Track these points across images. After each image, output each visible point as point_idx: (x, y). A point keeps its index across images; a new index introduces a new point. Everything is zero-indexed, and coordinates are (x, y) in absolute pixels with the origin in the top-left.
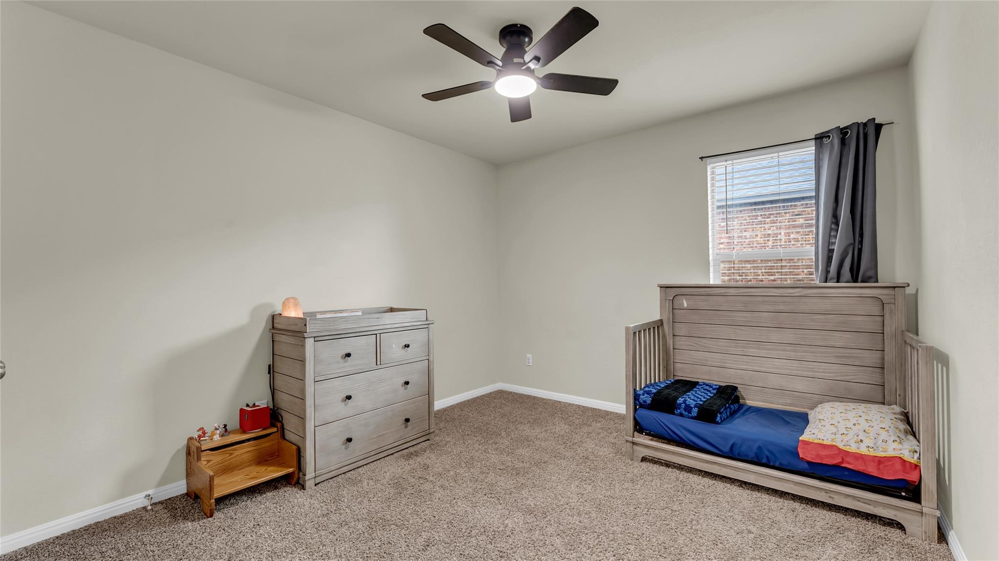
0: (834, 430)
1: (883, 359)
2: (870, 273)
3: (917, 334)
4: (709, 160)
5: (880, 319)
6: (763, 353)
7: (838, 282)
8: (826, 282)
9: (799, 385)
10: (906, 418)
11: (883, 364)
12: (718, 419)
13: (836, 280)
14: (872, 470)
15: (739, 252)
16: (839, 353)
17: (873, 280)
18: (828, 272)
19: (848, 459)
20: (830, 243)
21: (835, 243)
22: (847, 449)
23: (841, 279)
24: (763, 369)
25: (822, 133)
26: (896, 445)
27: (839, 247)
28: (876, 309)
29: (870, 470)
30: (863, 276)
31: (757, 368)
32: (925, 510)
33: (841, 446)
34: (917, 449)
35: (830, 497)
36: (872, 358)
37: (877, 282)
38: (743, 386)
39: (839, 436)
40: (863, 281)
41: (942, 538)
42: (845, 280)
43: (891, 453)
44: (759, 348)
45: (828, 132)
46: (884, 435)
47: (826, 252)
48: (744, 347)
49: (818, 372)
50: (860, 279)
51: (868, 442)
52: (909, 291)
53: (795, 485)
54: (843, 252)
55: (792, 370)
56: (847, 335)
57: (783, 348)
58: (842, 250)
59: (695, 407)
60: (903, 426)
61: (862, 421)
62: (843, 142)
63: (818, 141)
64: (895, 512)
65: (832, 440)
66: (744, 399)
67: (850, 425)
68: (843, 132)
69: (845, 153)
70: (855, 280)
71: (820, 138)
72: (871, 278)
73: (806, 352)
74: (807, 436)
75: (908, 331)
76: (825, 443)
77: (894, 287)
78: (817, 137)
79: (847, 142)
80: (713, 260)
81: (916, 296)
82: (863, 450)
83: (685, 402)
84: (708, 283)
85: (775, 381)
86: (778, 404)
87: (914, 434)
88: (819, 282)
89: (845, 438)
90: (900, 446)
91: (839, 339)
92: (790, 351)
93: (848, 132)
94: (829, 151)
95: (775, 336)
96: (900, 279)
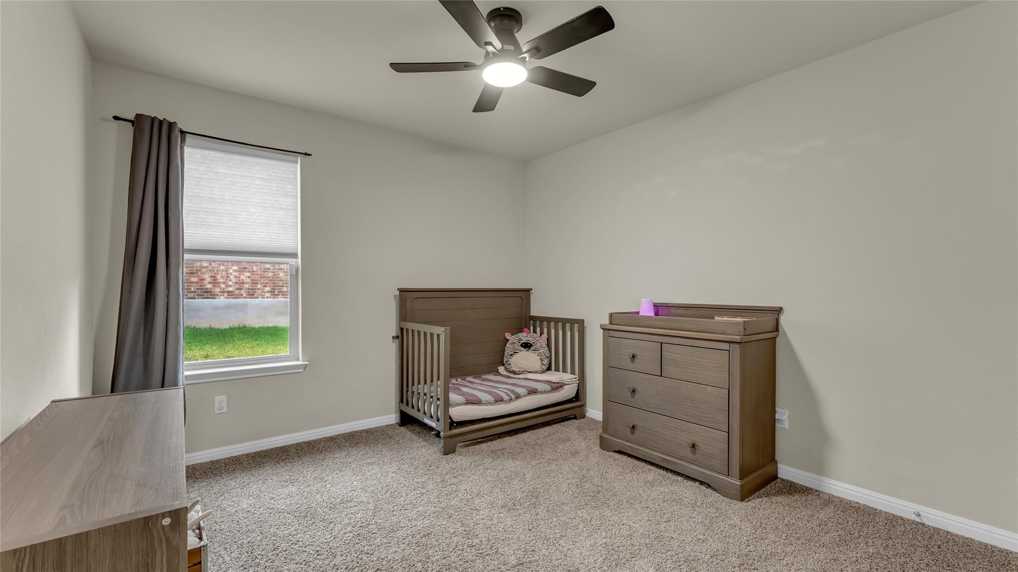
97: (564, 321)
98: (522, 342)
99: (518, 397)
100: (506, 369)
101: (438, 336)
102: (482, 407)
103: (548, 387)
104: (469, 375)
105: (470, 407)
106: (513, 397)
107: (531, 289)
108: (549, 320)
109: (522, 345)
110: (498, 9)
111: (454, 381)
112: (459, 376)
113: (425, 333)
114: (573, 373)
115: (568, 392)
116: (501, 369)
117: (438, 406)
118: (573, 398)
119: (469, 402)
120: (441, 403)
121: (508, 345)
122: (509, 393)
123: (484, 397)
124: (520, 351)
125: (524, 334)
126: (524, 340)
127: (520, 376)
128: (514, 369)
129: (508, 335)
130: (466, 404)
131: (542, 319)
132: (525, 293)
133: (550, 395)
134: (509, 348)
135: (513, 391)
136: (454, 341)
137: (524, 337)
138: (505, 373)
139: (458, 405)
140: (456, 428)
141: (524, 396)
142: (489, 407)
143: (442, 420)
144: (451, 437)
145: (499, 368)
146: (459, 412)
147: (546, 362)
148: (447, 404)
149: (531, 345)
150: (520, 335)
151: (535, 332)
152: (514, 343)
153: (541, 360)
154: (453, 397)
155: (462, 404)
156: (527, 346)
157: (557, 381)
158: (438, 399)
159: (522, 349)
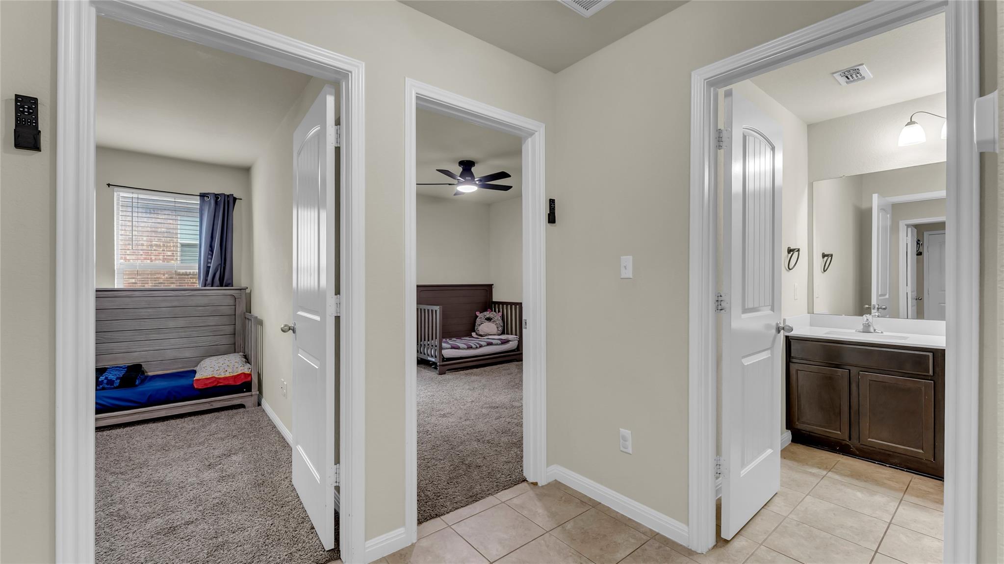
0: (212, 369)
1: (235, 329)
2: (229, 282)
3: (250, 313)
4: (116, 189)
5: (233, 307)
6: (162, 336)
7: (212, 286)
8: (205, 286)
9: (188, 354)
10: (245, 357)
11: (235, 332)
12: (137, 383)
13: (211, 285)
14: (232, 383)
15: (140, 263)
16: (212, 329)
17: (231, 285)
18: (206, 280)
19: (221, 381)
20: (208, 263)
21: (211, 263)
22: (220, 376)
23: (214, 285)
24: (162, 348)
25: (205, 193)
26: (242, 368)
27: (213, 265)
28: (232, 302)
29: (230, 383)
30: (226, 283)
31: (157, 348)
32: (253, 393)
33: (217, 376)
34: (250, 367)
35: (211, 405)
36: (229, 329)
37: (232, 286)
38: (146, 363)
39: (215, 372)
40: (226, 286)
41: (259, 404)
42: (216, 285)
43: (240, 372)
44: (159, 334)
45: (208, 194)
46: (237, 365)
47: (206, 268)
48: (146, 334)
49: (200, 343)
50: (224, 285)
51: (230, 370)
52: (248, 291)
53: (192, 406)
54: (215, 269)
55: (183, 344)
56: (217, 318)
57: (177, 331)
58: (214, 268)
59: (116, 380)
60: (244, 360)
61: (226, 361)
62: (216, 203)
63: (202, 197)
64: (241, 400)
65: (212, 375)
66: (147, 372)
67: (221, 365)
68: (217, 196)
69: (217, 210)
70: (221, 285)
71: (203, 196)
72: (229, 284)
73: (193, 331)
74: (197, 377)
75: (247, 312)
76: (208, 377)
77: (241, 289)
78: (201, 195)
79: (218, 203)
80: (117, 269)
81: (250, 294)
82: (228, 375)
83: (106, 378)
84: (113, 287)
85: (170, 354)
86: (173, 370)
87: (249, 363)
88: (202, 286)
89: (219, 372)
90: (244, 368)
91: (212, 321)
92: (182, 332)
93: (219, 198)
94: (208, 207)
95: (171, 324)
96: (243, 285)
97: (511, 304)
98: (486, 317)
99: (481, 346)
100: (477, 334)
101: (436, 311)
102: (460, 351)
103: (499, 342)
104: (454, 337)
105: (454, 350)
106: (478, 346)
107: (493, 285)
108: (503, 303)
109: (486, 319)
110: (464, 161)
111: (444, 340)
112: (448, 338)
113: (428, 310)
114: (516, 335)
115: (513, 345)
116: (474, 334)
117: (436, 350)
118: (515, 349)
119: (453, 348)
120: (438, 348)
121: (478, 319)
122: (476, 344)
123: (461, 346)
124: (485, 322)
125: (488, 313)
126: (488, 316)
127: (484, 337)
128: (481, 333)
129: (478, 314)
130: (451, 348)
131: (499, 303)
132: (489, 288)
133: (501, 346)
134: (478, 320)
135: (478, 343)
136: (445, 316)
137: (488, 314)
138: (476, 336)
139: (447, 348)
140: (445, 361)
141: (485, 346)
142: (464, 351)
143: (438, 357)
144: (443, 365)
145: (472, 333)
146: (448, 353)
147: (500, 329)
148: (441, 348)
149: (492, 319)
150: (485, 313)
151: (495, 311)
152: (481, 318)
153: (497, 327)
154: (444, 345)
155: (448, 348)
156: (489, 319)
157: (505, 338)
158: (436, 346)
159: (486, 321)
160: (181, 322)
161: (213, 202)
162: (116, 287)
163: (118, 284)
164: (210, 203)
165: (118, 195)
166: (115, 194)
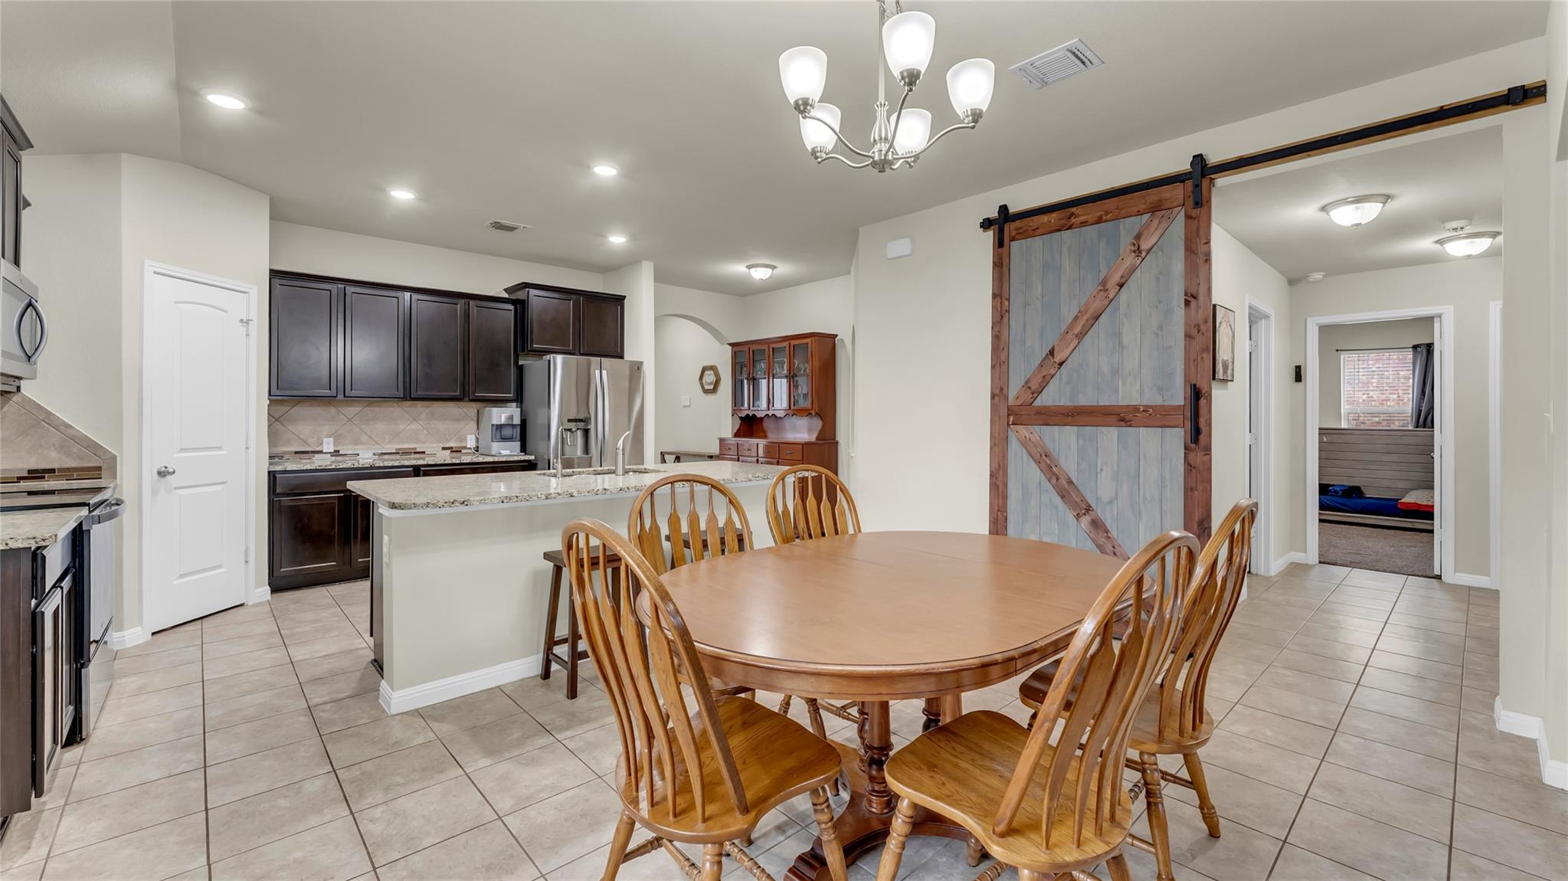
4: (1343, 352)
6: (1377, 467)
7: (1424, 427)
8: (1417, 427)
9: (1401, 485)
13: (1422, 427)
15: (1361, 407)
18: (1419, 421)
21: (1423, 407)
23: (1426, 427)
24: (1378, 477)
27: (1425, 408)
38: (1365, 487)
44: (1375, 465)
45: (1421, 344)
47: (1418, 412)
48: (1365, 464)
49: (1411, 477)
53: (1396, 522)
55: (1397, 476)
57: (1391, 464)
58: (1426, 412)
63: (1413, 349)
66: (1365, 494)
71: (1415, 347)
73: (1405, 466)
78: (1413, 346)
80: (1343, 413)
85: (1385, 483)
86: (1386, 496)
88: (1413, 428)
92: (1393, 466)
94: (1420, 357)
95: (1386, 458)
160: (1394, 458)
161: (1425, 352)
162: (1343, 426)
163: (1344, 425)
164: (1422, 354)
165: (1344, 357)
166: (1342, 356)
